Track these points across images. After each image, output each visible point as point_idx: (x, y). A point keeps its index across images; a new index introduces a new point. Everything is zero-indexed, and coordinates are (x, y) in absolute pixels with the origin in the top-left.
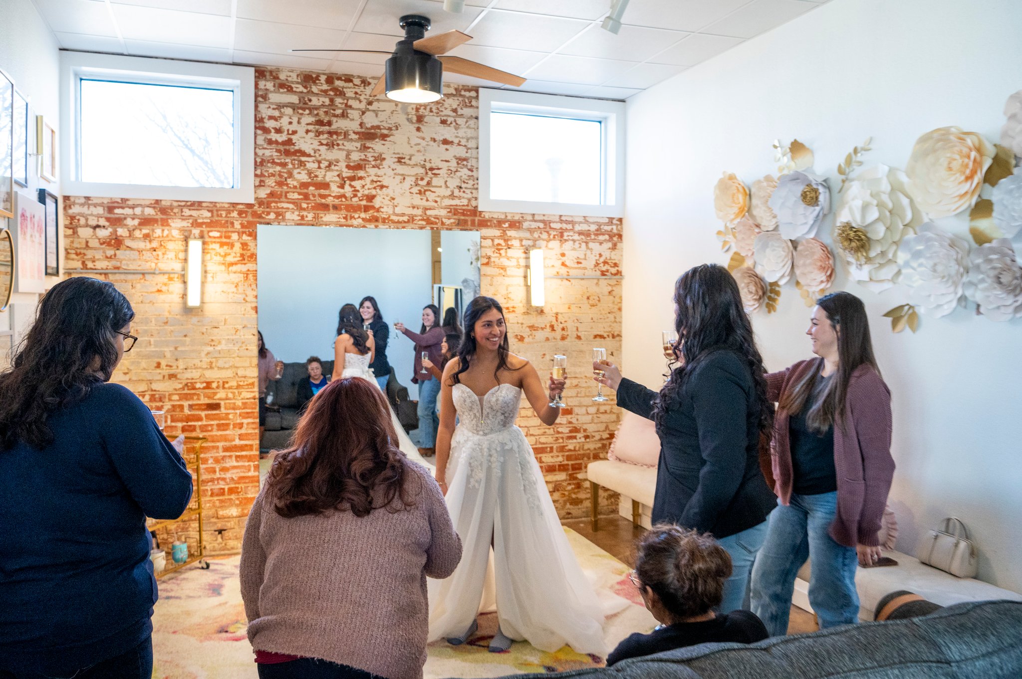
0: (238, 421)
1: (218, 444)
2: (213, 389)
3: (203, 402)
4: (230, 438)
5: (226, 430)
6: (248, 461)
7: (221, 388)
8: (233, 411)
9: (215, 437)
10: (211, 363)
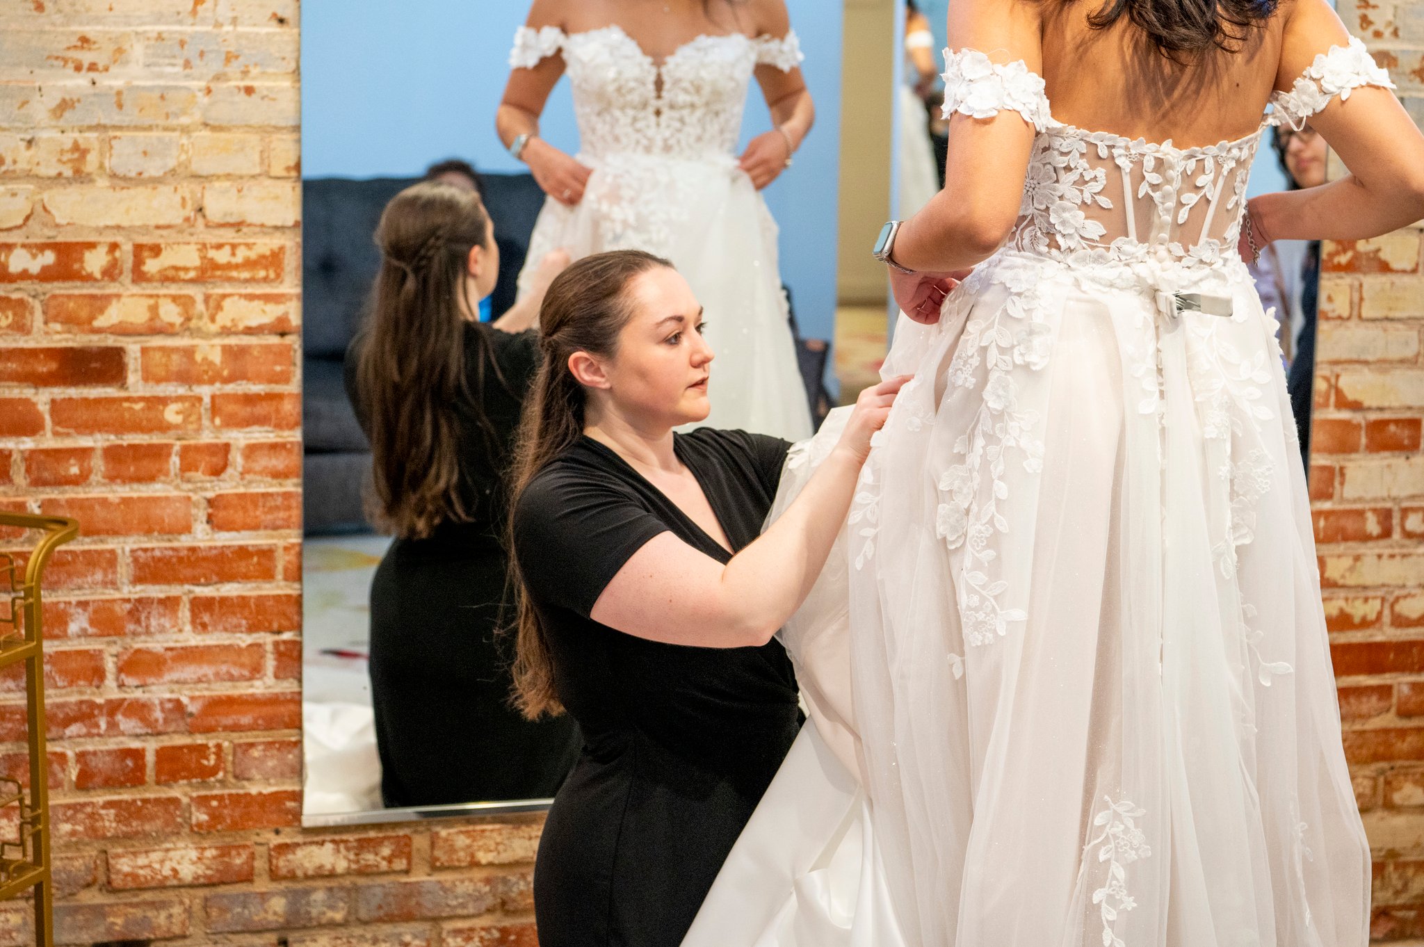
0: (207, 438)
1: (112, 544)
2: (89, 278)
3: (45, 344)
4: (167, 514)
5: (151, 479)
6: (252, 629)
7: (127, 277)
8: (182, 391)
9: (100, 513)
10: (80, 151)
